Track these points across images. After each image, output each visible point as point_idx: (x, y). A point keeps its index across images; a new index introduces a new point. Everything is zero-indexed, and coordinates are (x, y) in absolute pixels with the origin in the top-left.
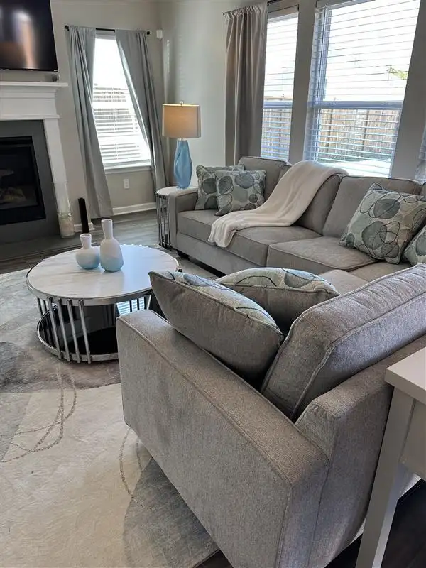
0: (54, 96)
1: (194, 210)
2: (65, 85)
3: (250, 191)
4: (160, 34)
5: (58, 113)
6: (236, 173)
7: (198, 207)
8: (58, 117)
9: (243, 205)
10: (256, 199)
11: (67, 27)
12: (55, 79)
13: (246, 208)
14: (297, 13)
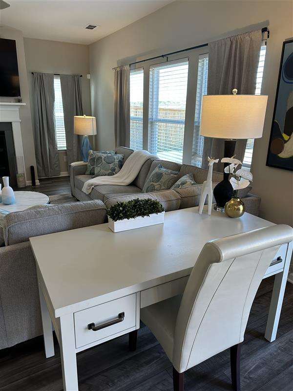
0: (18, 110)
1: (84, 174)
2: (24, 104)
3: (111, 165)
4: (89, 76)
5: (20, 119)
6: (105, 155)
7: (87, 173)
8: (20, 121)
9: (107, 173)
10: (114, 170)
11: (32, 73)
12: (19, 101)
13: (109, 175)
14: (143, 71)
